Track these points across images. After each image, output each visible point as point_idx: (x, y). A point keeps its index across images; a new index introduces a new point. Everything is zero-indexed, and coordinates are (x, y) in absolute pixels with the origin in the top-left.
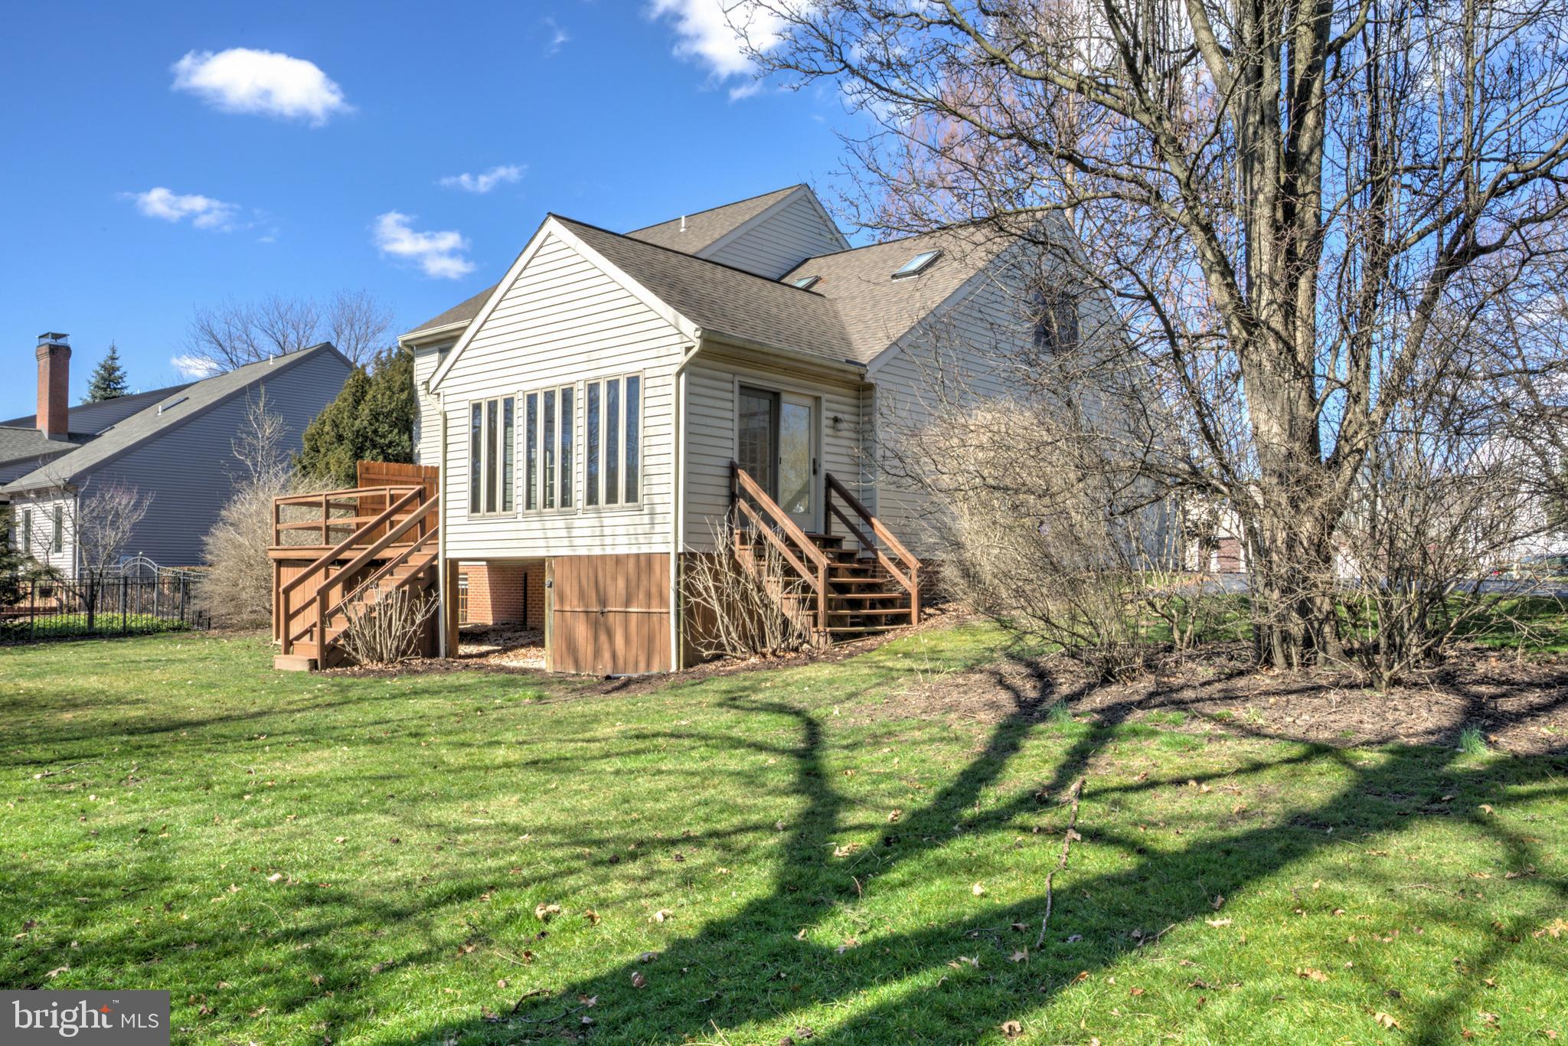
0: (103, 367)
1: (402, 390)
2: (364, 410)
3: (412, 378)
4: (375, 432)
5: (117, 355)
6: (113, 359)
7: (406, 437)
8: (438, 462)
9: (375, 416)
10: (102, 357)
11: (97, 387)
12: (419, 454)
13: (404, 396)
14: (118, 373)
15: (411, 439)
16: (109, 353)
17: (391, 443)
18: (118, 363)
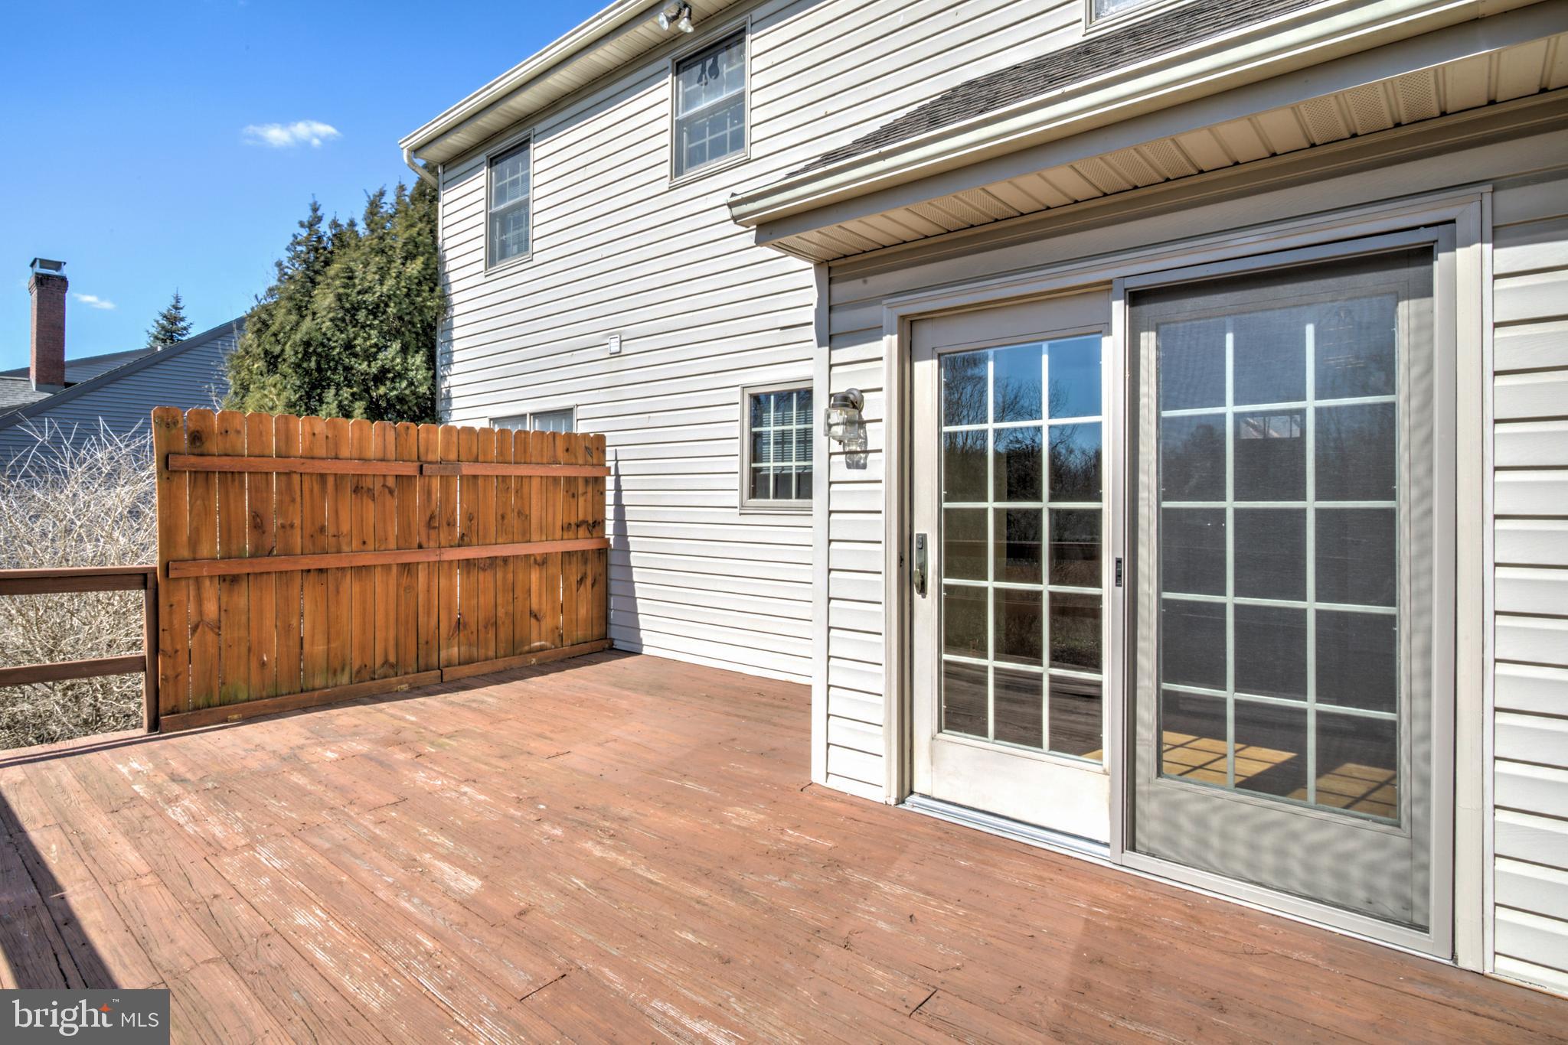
0: (165, 316)
1: (409, 257)
2: (324, 300)
3: (433, 232)
4: (349, 346)
5: (181, 305)
6: (177, 308)
7: (419, 359)
8: (487, 420)
9: (349, 312)
10: (165, 306)
11: (156, 338)
12: (449, 399)
13: (414, 268)
14: (182, 324)
15: (431, 361)
16: (173, 302)
17: (384, 371)
18: (183, 313)
